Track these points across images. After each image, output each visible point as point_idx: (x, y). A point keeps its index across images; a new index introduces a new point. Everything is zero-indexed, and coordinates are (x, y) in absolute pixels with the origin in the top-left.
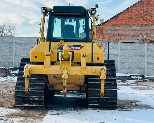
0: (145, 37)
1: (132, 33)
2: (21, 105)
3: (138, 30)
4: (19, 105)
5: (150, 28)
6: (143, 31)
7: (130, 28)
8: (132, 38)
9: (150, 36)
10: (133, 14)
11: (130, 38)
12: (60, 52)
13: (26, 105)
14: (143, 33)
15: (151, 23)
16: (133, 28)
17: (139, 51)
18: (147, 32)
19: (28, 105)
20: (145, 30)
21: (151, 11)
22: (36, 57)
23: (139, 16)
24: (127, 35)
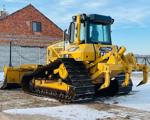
0: (16, 43)
1: (5, 39)
2: (77, 100)
3: (10, 38)
4: (76, 100)
5: (19, 36)
6: (14, 38)
7: (4, 35)
8: (6, 43)
9: (20, 42)
10: (6, 25)
11: (4, 44)
12: (101, 52)
13: (80, 99)
14: (14, 40)
15: (20, 33)
16: (6, 36)
17: (35, 54)
18: (17, 39)
19: (82, 100)
20: (15, 38)
21: (19, 23)
22: (87, 57)
23: (11, 26)
24: (2, 41)
